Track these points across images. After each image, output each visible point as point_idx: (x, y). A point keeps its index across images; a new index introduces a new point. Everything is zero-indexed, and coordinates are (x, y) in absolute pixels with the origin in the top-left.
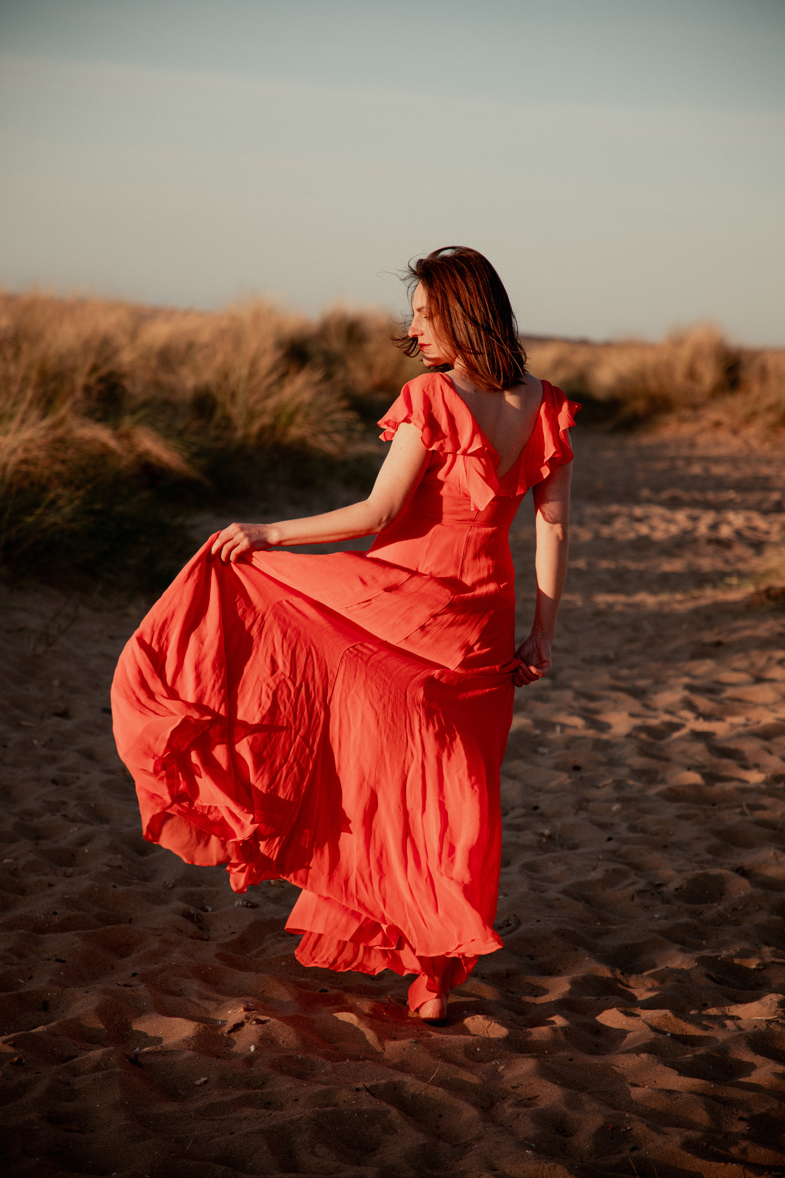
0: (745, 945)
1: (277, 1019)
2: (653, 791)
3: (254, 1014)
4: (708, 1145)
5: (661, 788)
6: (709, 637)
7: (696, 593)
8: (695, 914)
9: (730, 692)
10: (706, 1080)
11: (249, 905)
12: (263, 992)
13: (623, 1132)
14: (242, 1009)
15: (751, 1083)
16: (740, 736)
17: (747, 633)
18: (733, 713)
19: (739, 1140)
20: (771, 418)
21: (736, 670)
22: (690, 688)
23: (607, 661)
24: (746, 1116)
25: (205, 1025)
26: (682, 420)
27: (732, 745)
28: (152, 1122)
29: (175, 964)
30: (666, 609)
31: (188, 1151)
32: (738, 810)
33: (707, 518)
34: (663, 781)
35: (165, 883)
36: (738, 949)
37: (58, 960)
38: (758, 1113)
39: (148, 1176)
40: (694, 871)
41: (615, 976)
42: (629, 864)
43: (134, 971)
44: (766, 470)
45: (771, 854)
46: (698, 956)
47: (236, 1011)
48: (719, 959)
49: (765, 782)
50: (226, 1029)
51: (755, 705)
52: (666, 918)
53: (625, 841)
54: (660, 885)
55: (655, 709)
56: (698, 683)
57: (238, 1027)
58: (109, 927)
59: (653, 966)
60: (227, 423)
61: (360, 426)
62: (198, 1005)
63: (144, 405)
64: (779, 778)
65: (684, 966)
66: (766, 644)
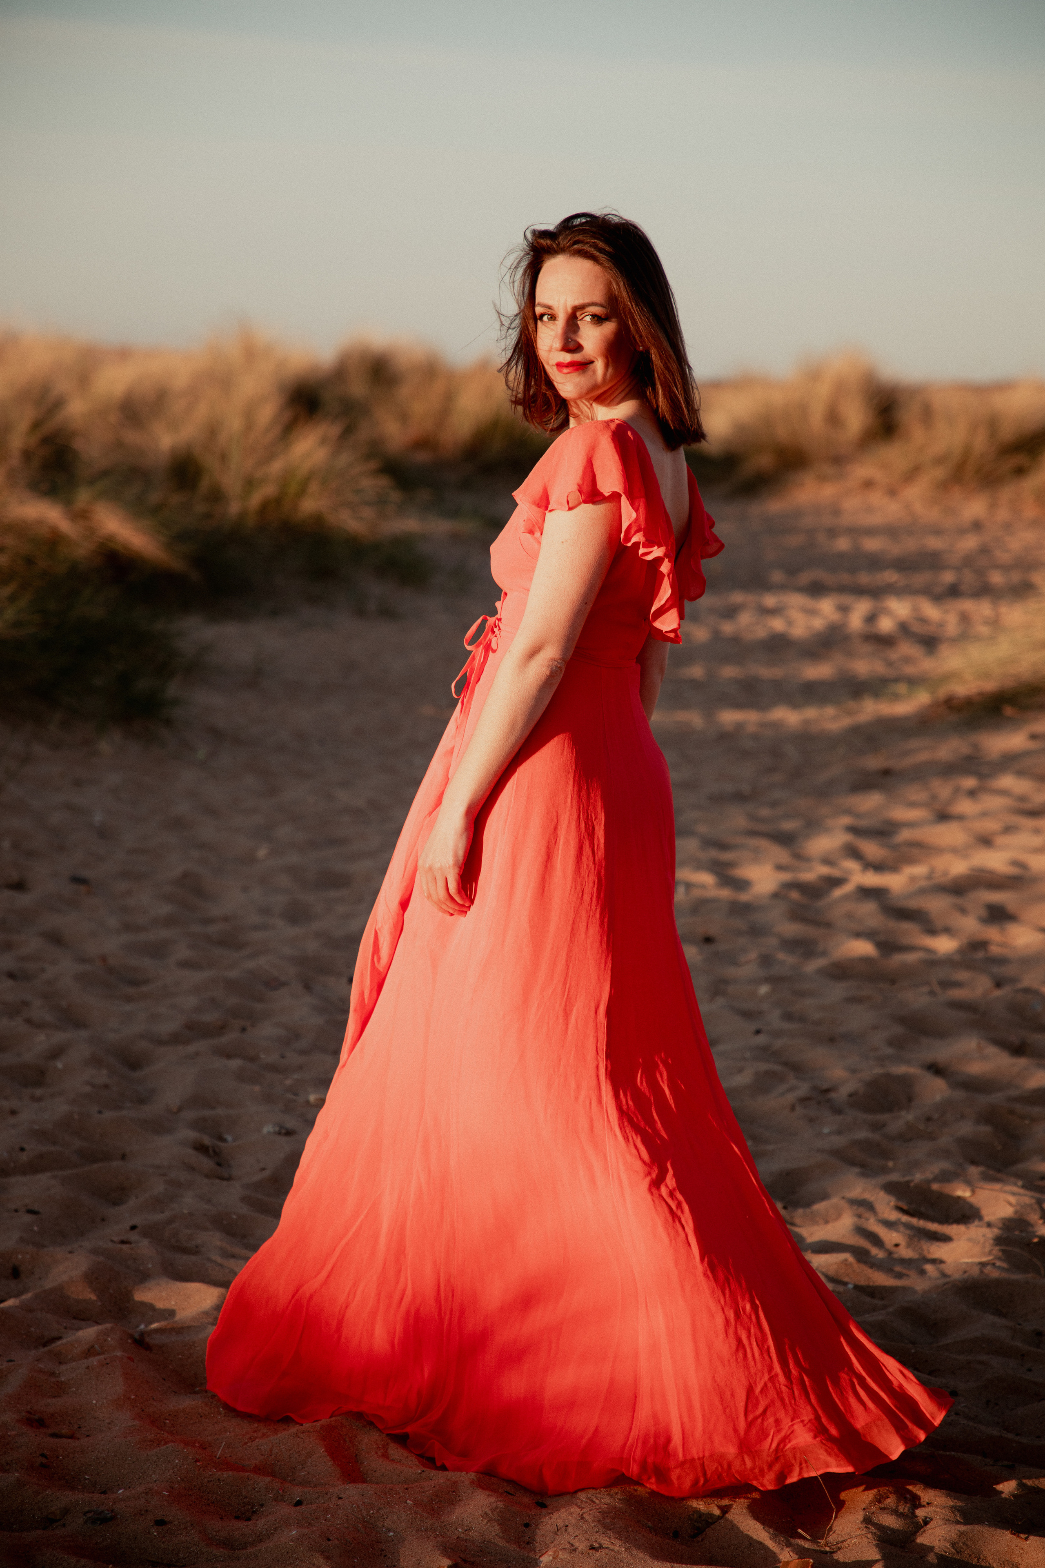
2: (812, 966)
5: (821, 962)
6: (873, 762)
7: (851, 705)
8: (877, 1127)
9: (905, 835)
11: (283, 1131)
16: (922, 891)
17: (923, 756)
18: (911, 861)
20: (939, 473)
21: (913, 805)
22: (853, 830)
23: (740, 798)
26: (822, 479)
27: (913, 904)
28: (168, 1421)
29: (188, 1213)
30: (814, 729)
31: (219, 1457)
32: (925, 989)
33: (861, 609)
34: (824, 953)
36: (936, 1171)
37: (30, 1212)
40: (872, 1071)
42: (786, 1064)
43: (132, 1223)
44: (934, 543)
46: (883, 1181)
48: (912, 1184)
49: (959, 951)
51: (940, 851)
52: (839, 1132)
53: (778, 1034)
54: (827, 1091)
55: (808, 859)
56: (863, 823)
58: (95, 1166)
59: (825, 1197)
60: (216, 496)
61: (395, 496)
62: (221, 1265)
63: (105, 473)
64: (977, 945)
65: (867, 1196)
66: (950, 770)
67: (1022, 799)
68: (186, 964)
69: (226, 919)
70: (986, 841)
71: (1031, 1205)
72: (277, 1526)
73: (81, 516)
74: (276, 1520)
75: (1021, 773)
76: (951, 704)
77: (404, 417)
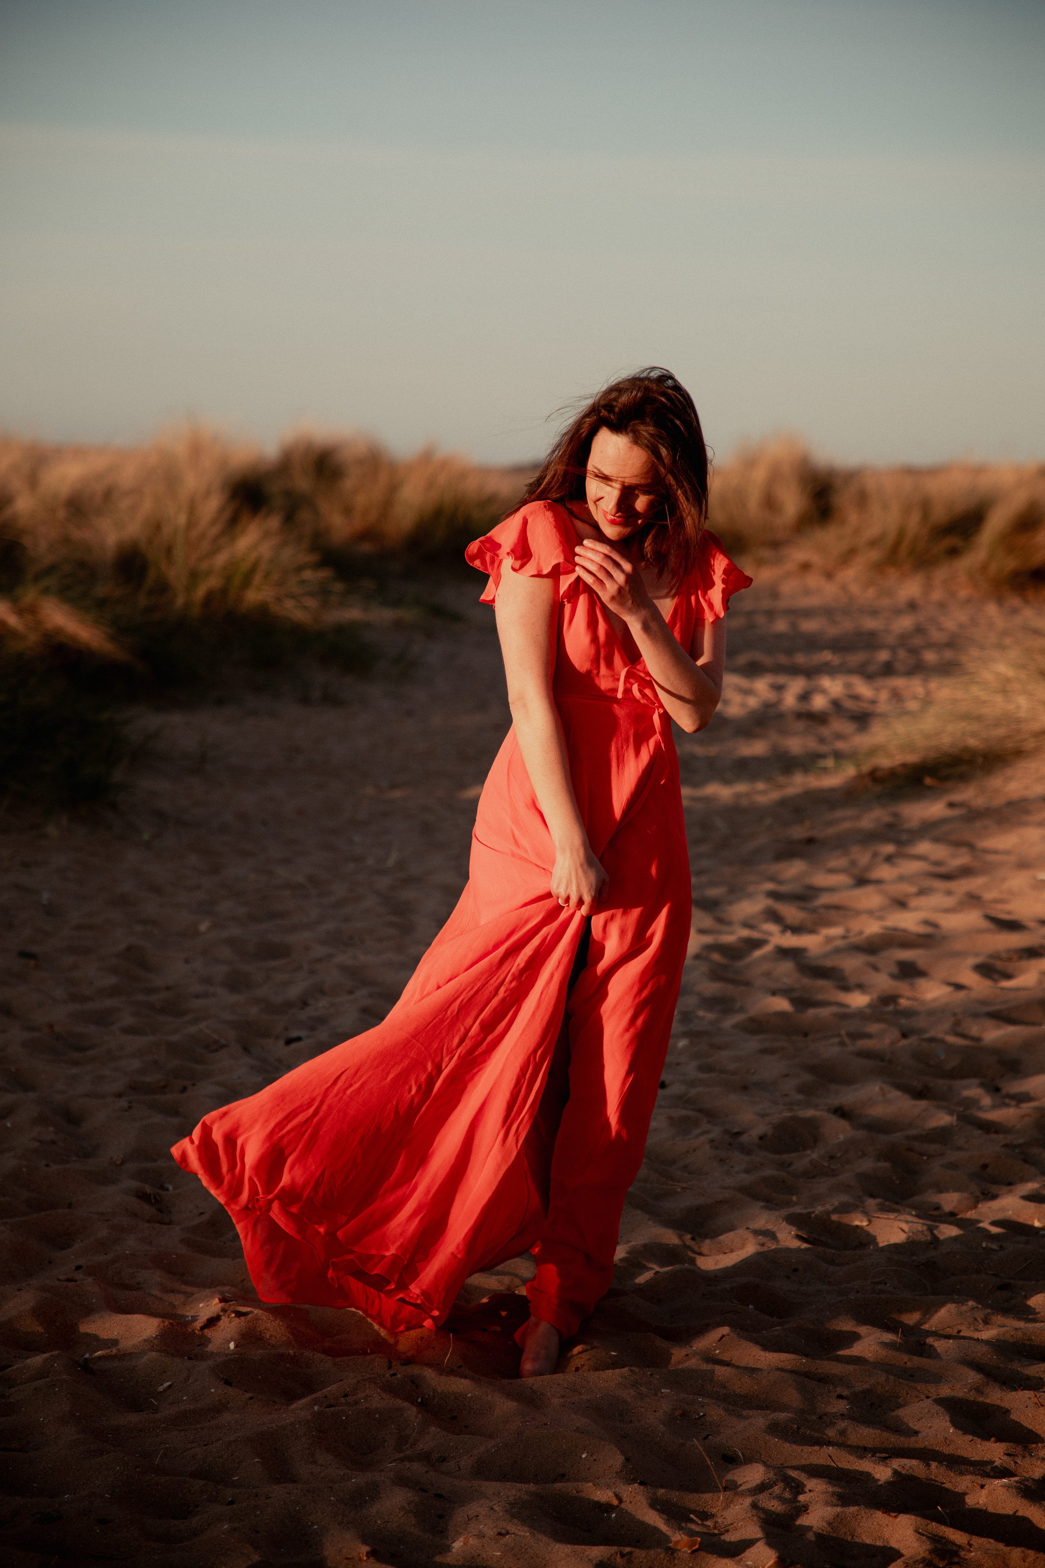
0: (845, 1198)
1: (262, 1310)
2: (729, 1022)
3: (233, 1306)
4: (798, 1428)
5: (738, 1018)
6: (798, 832)
7: (781, 779)
8: (783, 1165)
9: (825, 899)
10: (797, 1354)
12: (243, 1281)
13: (695, 1418)
14: (217, 1301)
15: (851, 1356)
16: (838, 951)
17: (847, 825)
18: (829, 924)
19: (837, 1420)
20: (875, 555)
21: (832, 871)
22: (774, 895)
24: (846, 1393)
25: (171, 1321)
27: (829, 963)
28: (110, 1436)
29: (130, 1254)
30: (744, 802)
31: (157, 1465)
32: (836, 1040)
33: (795, 687)
34: (742, 1009)
35: (112, 1159)
36: (836, 1203)
38: (860, 1389)
39: (108, 1495)
40: (781, 1114)
41: (683, 1241)
42: (700, 1111)
43: (79, 1263)
44: (870, 624)
45: (877, 1089)
46: (786, 1213)
47: (209, 1303)
48: (813, 1216)
49: (870, 1006)
50: (198, 1324)
51: (858, 913)
52: (747, 1171)
53: (694, 1083)
54: (739, 1134)
55: (729, 923)
56: (783, 889)
57: (212, 1322)
58: (43, 1213)
59: (732, 1228)
60: (162, 588)
61: (338, 587)
62: (161, 1299)
63: (50, 570)
64: (889, 999)
65: (770, 1227)
66: (870, 838)
67: (938, 863)
68: (129, 1030)
69: (168, 988)
70: (901, 904)
71: (922, 1232)
72: (210, 1522)
73: (27, 611)
74: (209, 1517)
75: (937, 840)
76: (875, 776)
77: (348, 510)
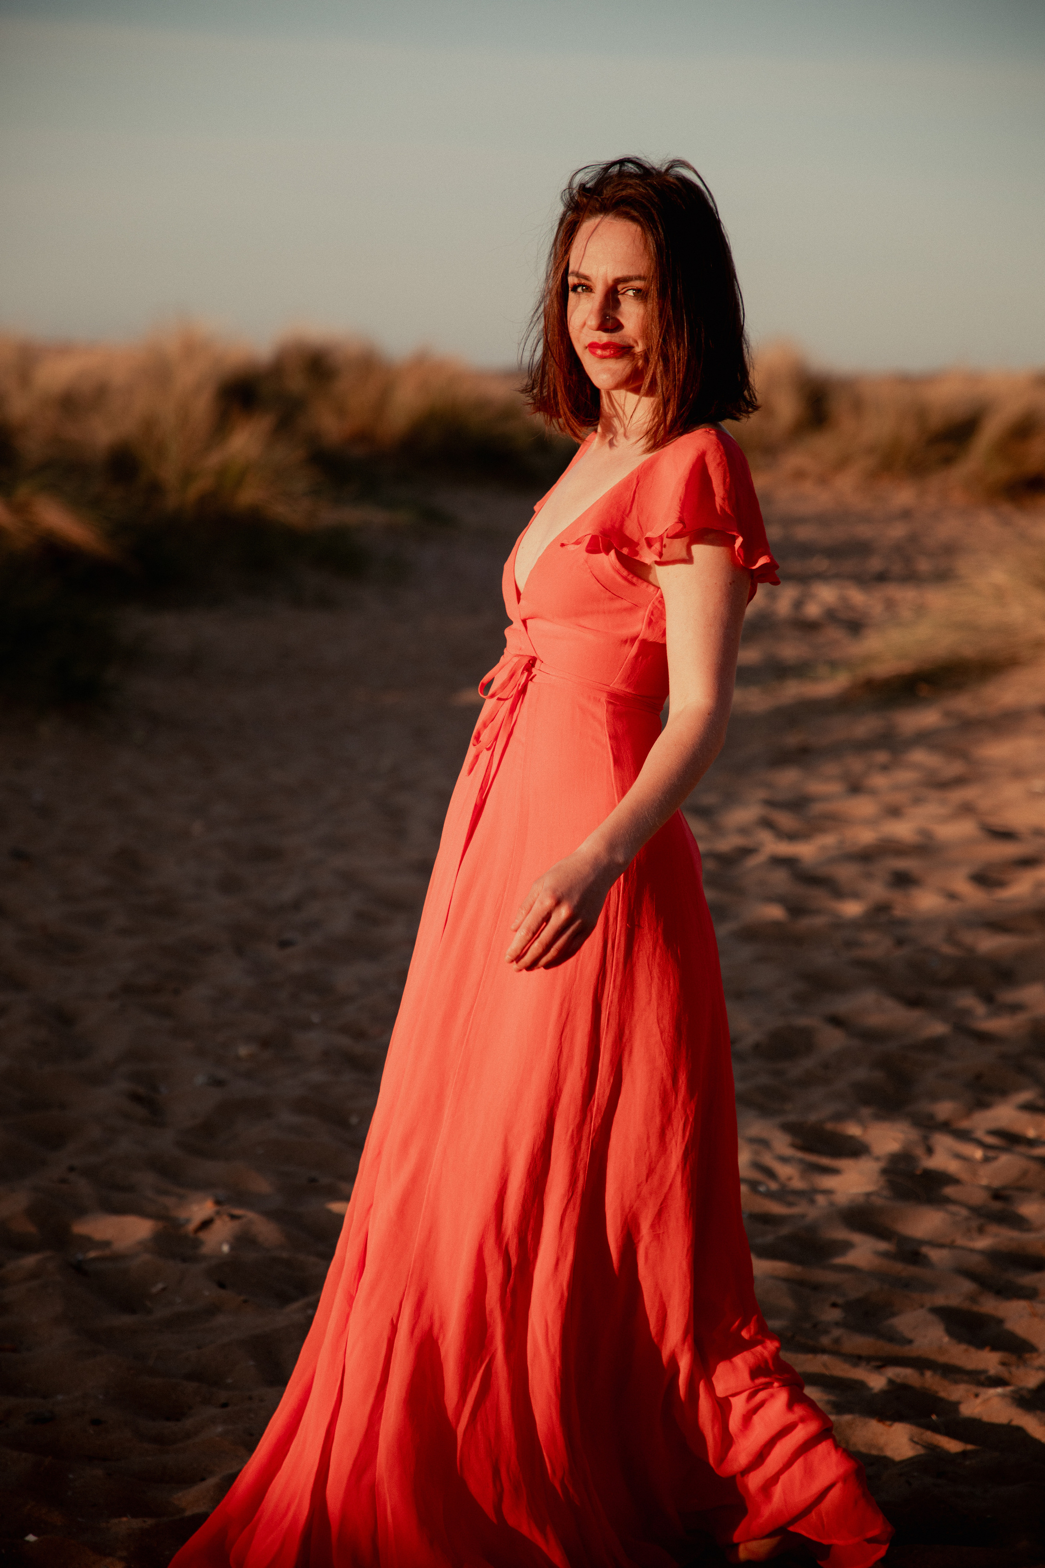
0: (838, 1107)
1: (256, 1213)
2: (726, 928)
3: (227, 1209)
4: (793, 1336)
6: (792, 740)
7: (775, 686)
8: (776, 1074)
9: (819, 808)
10: (791, 1262)
12: (237, 1183)
14: (210, 1203)
15: (844, 1265)
16: (833, 860)
17: (842, 734)
18: (822, 831)
19: (832, 1328)
20: (869, 462)
21: (828, 779)
22: (769, 803)
24: (840, 1301)
25: (164, 1223)
27: (824, 871)
28: (104, 1336)
32: (830, 950)
33: (788, 596)
34: (736, 917)
35: (104, 1060)
38: (855, 1297)
40: (775, 1023)
43: (70, 1165)
44: (864, 531)
45: (872, 998)
46: (781, 1122)
47: (202, 1206)
48: (807, 1124)
49: (864, 914)
50: (192, 1227)
51: (852, 821)
56: (779, 796)
57: (206, 1224)
58: (35, 1114)
60: (155, 489)
61: (328, 489)
62: (156, 1201)
63: (42, 467)
64: (881, 909)
65: (765, 1135)
66: (864, 746)
67: (932, 772)
68: (123, 932)
69: (161, 890)
70: (894, 812)
71: (916, 1141)
72: (204, 1424)
73: (20, 509)
74: (203, 1419)
75: (933, 749)
76: (870, 685)
77: (341, 411)
